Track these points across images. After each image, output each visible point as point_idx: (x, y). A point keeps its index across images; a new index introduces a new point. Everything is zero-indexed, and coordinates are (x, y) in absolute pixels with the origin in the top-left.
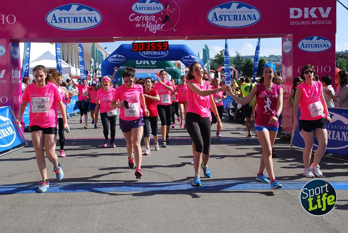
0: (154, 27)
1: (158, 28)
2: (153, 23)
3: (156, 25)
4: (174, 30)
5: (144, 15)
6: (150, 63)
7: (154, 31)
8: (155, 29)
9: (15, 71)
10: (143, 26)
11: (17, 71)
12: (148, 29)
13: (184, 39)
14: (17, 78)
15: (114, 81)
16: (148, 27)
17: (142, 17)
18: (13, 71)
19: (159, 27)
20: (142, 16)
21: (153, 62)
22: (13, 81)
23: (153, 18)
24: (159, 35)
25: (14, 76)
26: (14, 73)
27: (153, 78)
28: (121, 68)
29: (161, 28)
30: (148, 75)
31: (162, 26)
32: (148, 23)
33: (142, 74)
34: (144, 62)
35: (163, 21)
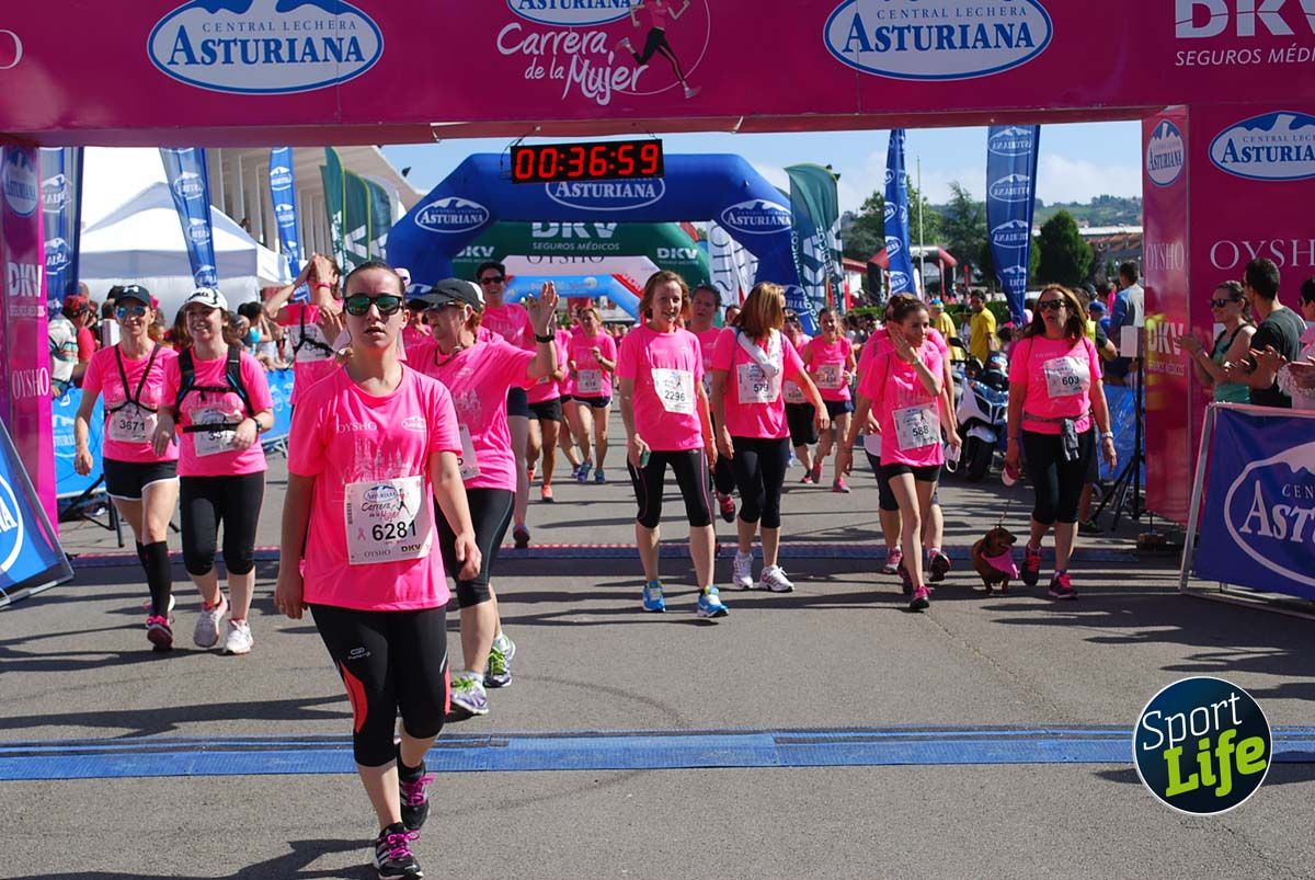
0: (603, 80)
1: (617, 83)
2: (598, 61)
3: (608, 69)
4: (687, 89)
5: (558, 28)
7: (603, 95)
8: (607, 84)
9: (22, 266)
10: (557, 74)
11: (28, 266)
12: (576, 86)
13: (726, 128)
14: (30, 294)
16: (577, 80)
17: (552, 38)
18: (11, 266)
19: (622, 79)
20: (552, 33)
21: (605, 228)
22: (11, 306)
23: (600, 41)
24: (624, 109)
25: (14, 286)
26: (17, 276)
27: (605, 293)
28: (469, 254)
29: (630, 84)
30: (584, 284)
31: (636, 74)
32: (578, 61)
34: (564, 230)
35: (641, 56)
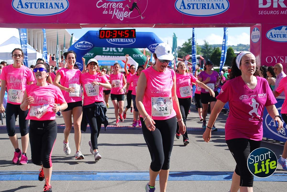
0: (122, 14)
1: (125, 15)
4: (142, 17)
6: (117, 50)
7: (122, 18)
12: (115, 16)
13: (151, 26)
15: (80, 68)
16: (116, 14)
19: (126, 14)
21: (121, 49)
29: (128, 16)
31: (130, 13)
33: (109, 61)
34: (110, 49)
35: (131, 9)
